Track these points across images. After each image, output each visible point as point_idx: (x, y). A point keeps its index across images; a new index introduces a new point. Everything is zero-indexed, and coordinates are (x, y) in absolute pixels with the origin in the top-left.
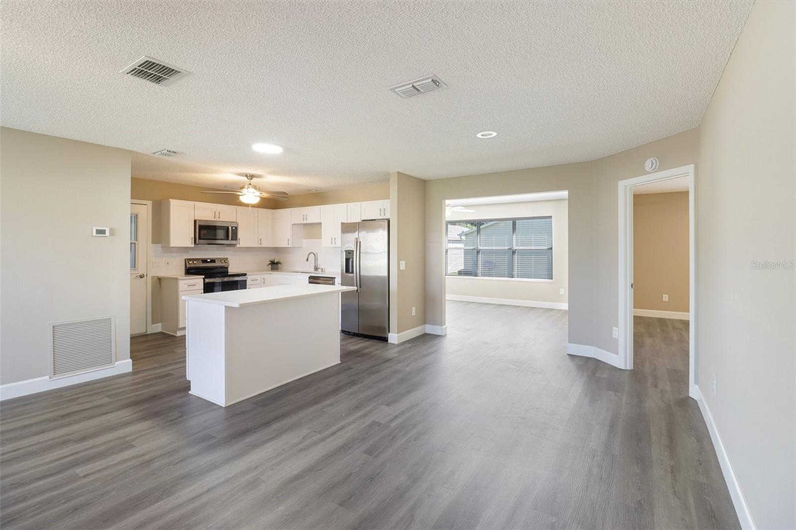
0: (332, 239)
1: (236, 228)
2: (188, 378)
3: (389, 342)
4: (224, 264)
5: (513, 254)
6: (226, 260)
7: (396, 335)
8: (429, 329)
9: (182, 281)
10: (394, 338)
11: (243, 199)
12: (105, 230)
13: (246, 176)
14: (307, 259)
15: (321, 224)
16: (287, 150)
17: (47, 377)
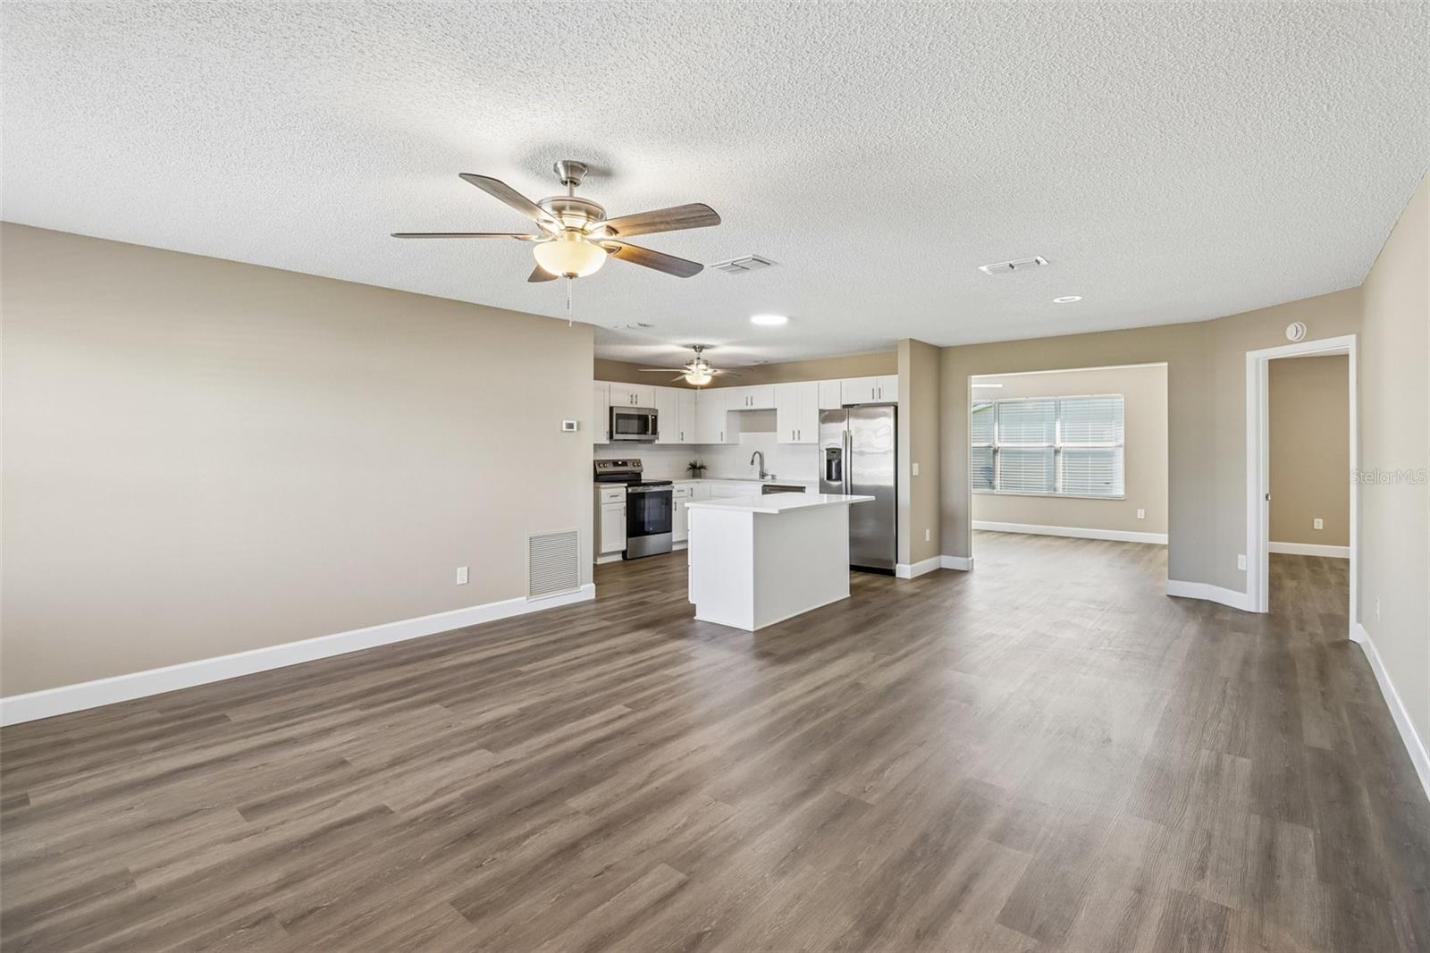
0: (794, 432)
1: (656, 417)
2: (692, 600)
3: (897, 576)
4: (636, 469)
5: (1055, 455)
6: (638, 463)
7: (909, 566)
8: (947, 562)
9: (605, 490)
10: (904, 570)
11: (690, 379)
12: (573, 425)
13: (695, 347)
14: (752, 462)
15: (776, 410)
16: (791, 318)
17: (525, 598)
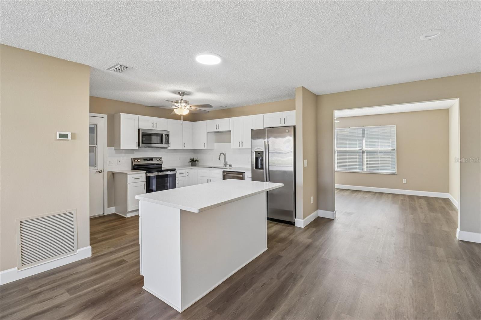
0: (239, 143)
1: (168, 135)
2: (143, 272)
3: (295, 226)
4: (159, 162)
5: (363, 154)
6: (160, 159)
7: (303, 221)
8: (322, 213)
9: (131, 175)
10: (300, 222)
11: (177, 112)
12: (67, 135)
13: (179, 93)
14: (219, 158)
15: (230, 131)
16: (225, 61)
17: (16, 268)
